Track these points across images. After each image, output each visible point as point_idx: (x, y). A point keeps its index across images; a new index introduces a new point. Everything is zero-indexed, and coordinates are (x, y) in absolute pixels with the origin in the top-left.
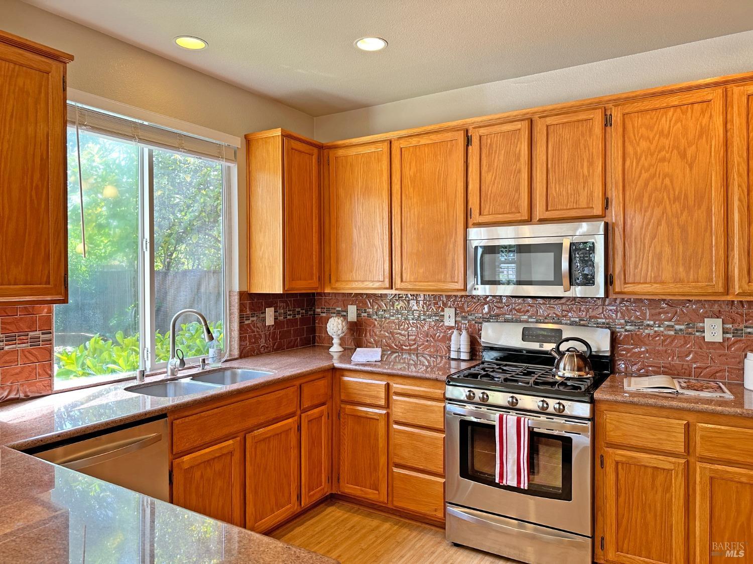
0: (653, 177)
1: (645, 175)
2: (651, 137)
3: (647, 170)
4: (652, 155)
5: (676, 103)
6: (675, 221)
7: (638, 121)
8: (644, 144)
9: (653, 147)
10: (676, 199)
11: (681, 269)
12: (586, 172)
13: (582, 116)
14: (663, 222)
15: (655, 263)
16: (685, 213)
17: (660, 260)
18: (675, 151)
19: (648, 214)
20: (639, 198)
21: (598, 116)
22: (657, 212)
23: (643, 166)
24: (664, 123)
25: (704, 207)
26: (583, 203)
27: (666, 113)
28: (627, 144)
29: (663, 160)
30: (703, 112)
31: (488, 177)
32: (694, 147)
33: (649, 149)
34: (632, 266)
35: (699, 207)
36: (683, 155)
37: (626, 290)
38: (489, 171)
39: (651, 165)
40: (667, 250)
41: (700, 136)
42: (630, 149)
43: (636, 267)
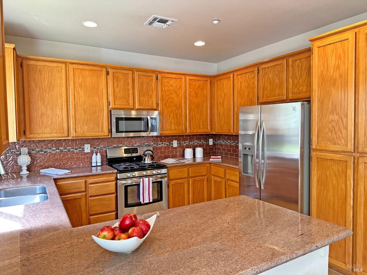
0: (169, 98)
1: (167, 98)
2: (169, 86)
3: (168, 96)
4: (169, 91)
5: (174, 77)
6: (174, 112)
7: (166, 80)
8: (167, 88)
9: (169, 89)
10: (175, 106)
11: (176, 126)
12: (151, 94)
13: (150, 74)
14: (172, 112)
15: (170, 124)
16: (177, 110)
17: (171, 123)
18: (174, 92)
19: (168, 109)
20: (166, 104)
21: (154, 76)
22: (170, 109)
23: (167, 95)
24: (171, 83)
25: (181, 109)
26: (151, 104)
27: (172, 80)
28: (163, 87)
29: (171, 94)
30: (180, 81)
31: (117, 90)
32: (178, 91)
33: (168, 89)
34: (164, 126)
35: (180, 109)
36: (176, 93)
37: (163, 133)
38: (117, 87)
39: (169, 95)
40: (173, 121)
41: (180, 89)
42: (163, 89)
43: (165, 126)
